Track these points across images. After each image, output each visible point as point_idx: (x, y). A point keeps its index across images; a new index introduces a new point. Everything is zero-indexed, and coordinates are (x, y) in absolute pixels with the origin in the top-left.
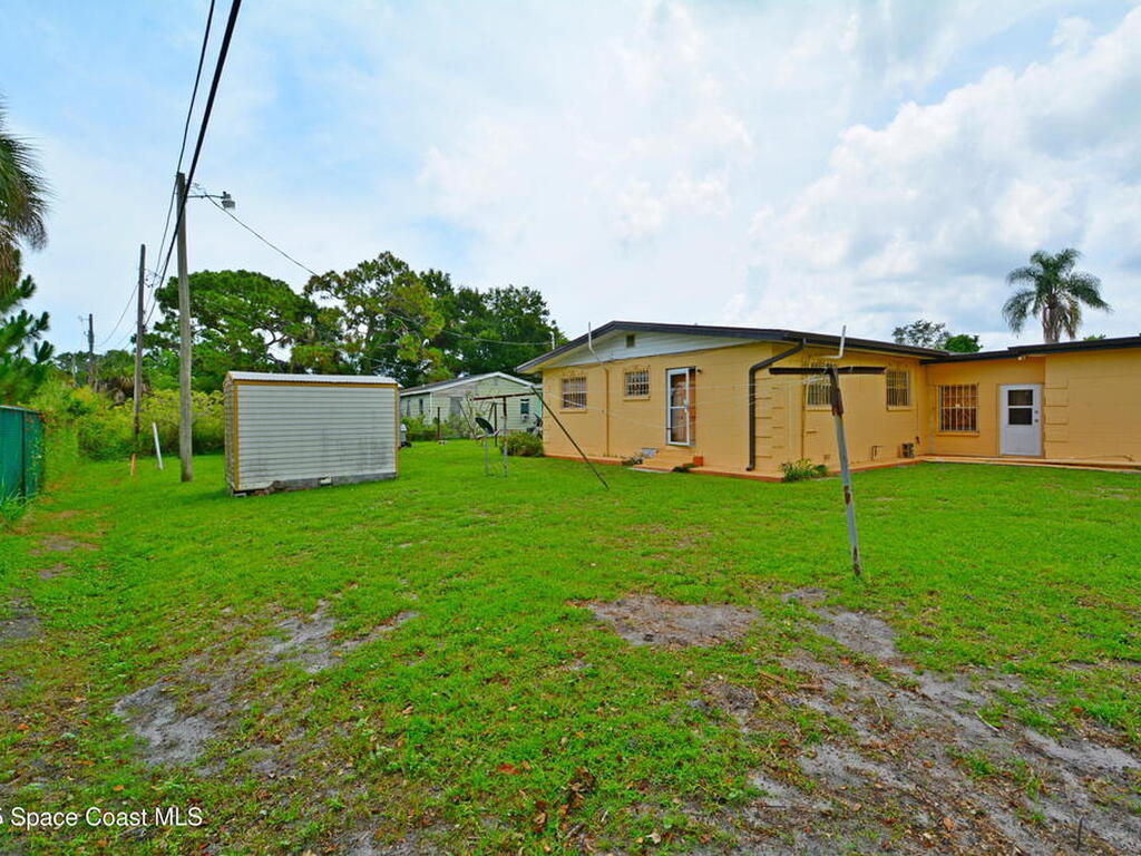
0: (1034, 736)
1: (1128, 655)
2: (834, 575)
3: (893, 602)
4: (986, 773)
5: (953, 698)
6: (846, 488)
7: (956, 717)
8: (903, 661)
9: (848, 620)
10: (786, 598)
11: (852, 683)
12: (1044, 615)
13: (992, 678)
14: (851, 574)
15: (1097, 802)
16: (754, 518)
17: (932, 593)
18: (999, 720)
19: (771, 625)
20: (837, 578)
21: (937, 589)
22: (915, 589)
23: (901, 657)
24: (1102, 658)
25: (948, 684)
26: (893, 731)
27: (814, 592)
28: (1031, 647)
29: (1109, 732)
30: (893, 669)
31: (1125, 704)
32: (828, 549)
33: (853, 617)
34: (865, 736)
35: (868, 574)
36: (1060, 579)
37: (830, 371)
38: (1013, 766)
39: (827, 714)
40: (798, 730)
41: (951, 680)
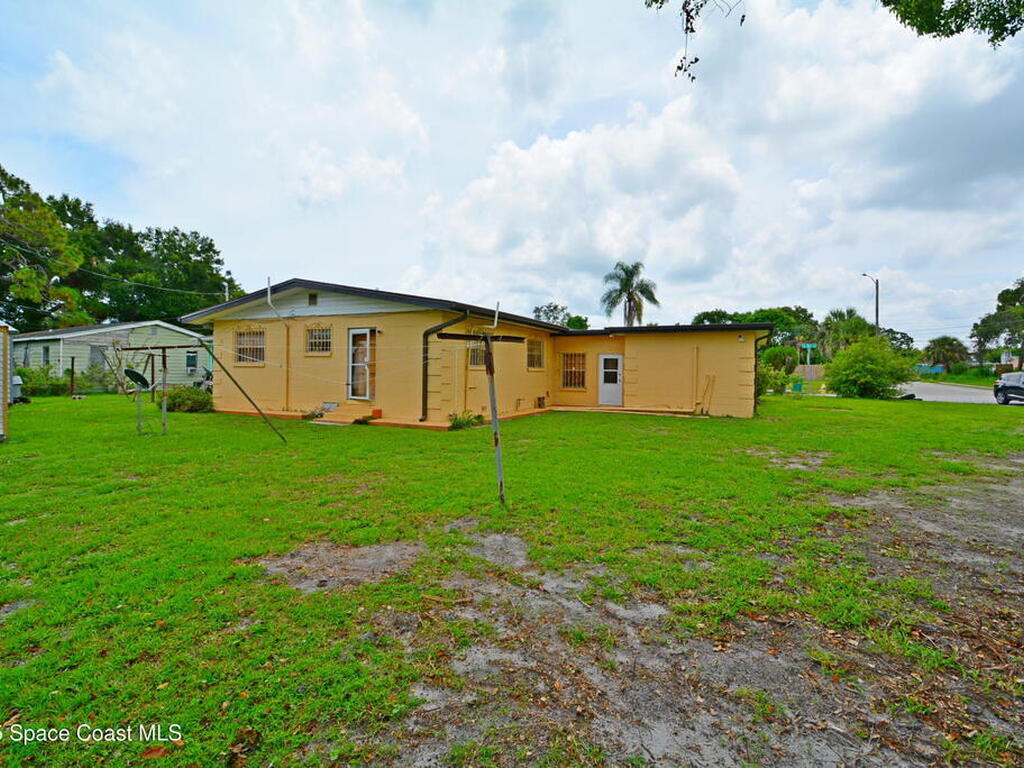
0: (611, 606)
1: (663, 539)
2: (485, 505)
3: (526, 521)
4: (582, 640)
5: (563, 588)
6: (496, 434)
7: (565, 602)
8: (533, 566)
9: (495, 540)
10: (447, 529)
11: (495, 591)
12: (619, 518)
13: (588, 569)
14: (497, 503)
15: (645, 643)
16: (425, 463)
17: (552, 511)
18: (590, 599)
19: (434, 554)
20: (487, 508)
21: (556, 508)
22: (542, 508)
23: (529, 563)
24: (650, 543)
25: (561, 579)
26: (523, 624)
27: (470, 520)
28: (611, 542)
29: (653, 594)
30: (525, 574)
31: (661, 572)
32: (482, 484)
33: (499, 537)
34: (503, 632)
35: (509, 502)
36: (629, 492)
37: (485, 339)
38: (598, 631)
39: (476, 620)
40: (452, 639)
41: (562, 575)
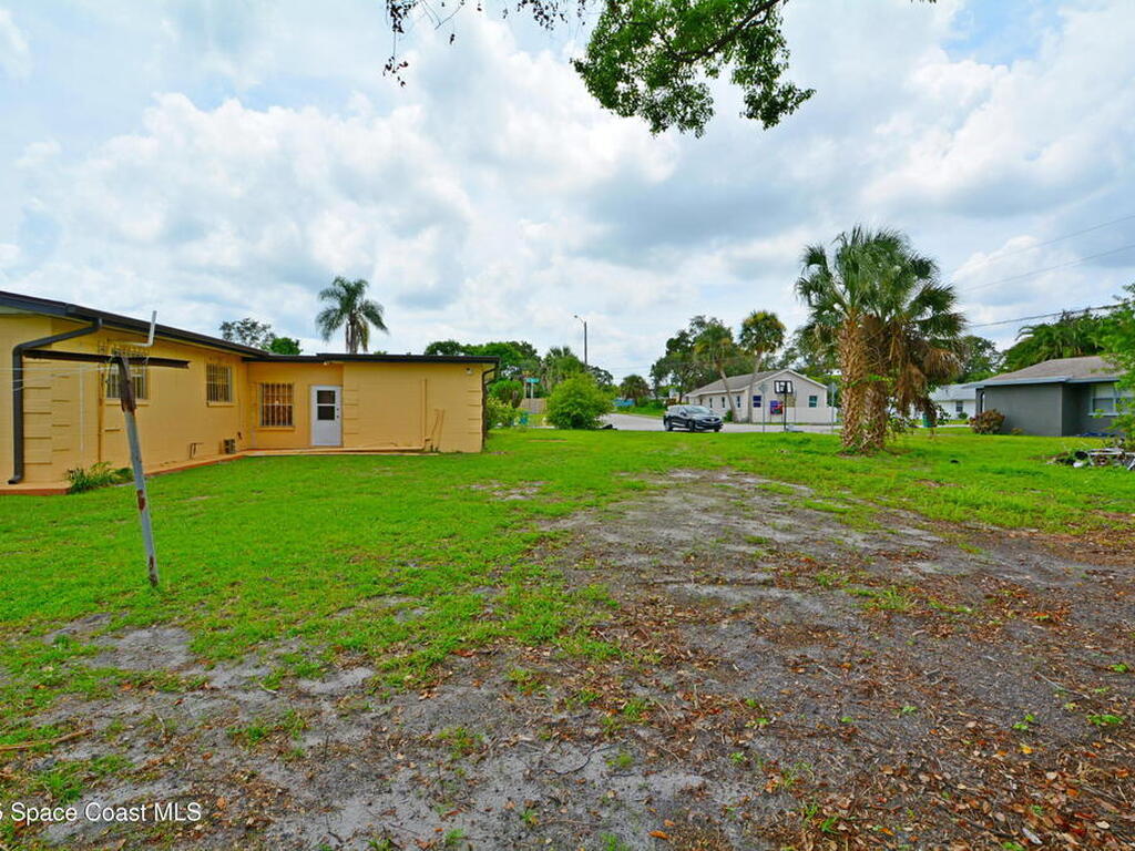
0: (304, 684)
1: (376, 592)
2: (124, 593)
3: (192, 604)
4: (260, 735)
5: (240, 679)
6: (140, 492)
7: (241, 696)
8: (196, 661)
9: (137, 639)
10: (51, 638)
11: (131, 707)
12: (325, 578)
13: (278, 647)
14: (147, 587)
15: (343, 715)
16: (13, 546)
17: (233, 584)
18: (276, 684)
19: (21, 681)
20: (128, 596)
21: (239, 579)
22: (216, 585)
23: (192, 658)
24: (359, 600)
25: (238, 668)
26: (174, 741)
27: (95, 619)
28: (312, 608)
29: (358, 657)
30: (183, 675)
31: (368, 631)
32: (122, 565)
33: (145, 634)
34: (138, 760)
35: (166, 583)
36: (340, 546)
37: (118, 360)
38: (284, 719)
39: (94, 757)
40: (47, 797)
41: (241, 662)
